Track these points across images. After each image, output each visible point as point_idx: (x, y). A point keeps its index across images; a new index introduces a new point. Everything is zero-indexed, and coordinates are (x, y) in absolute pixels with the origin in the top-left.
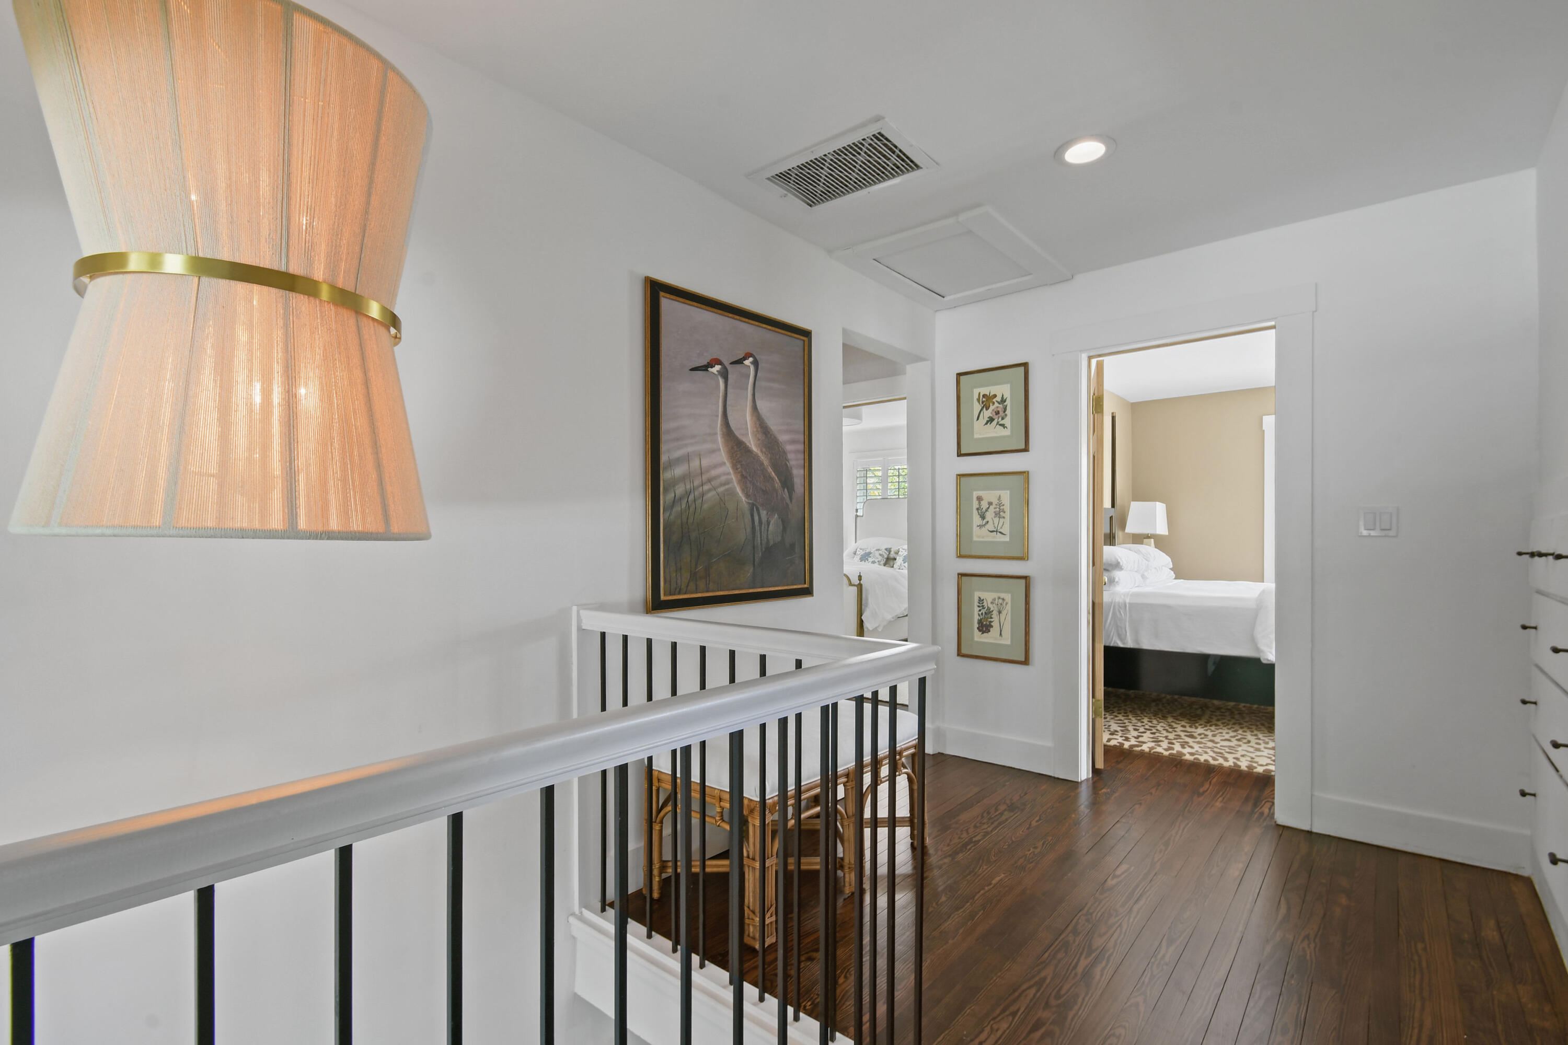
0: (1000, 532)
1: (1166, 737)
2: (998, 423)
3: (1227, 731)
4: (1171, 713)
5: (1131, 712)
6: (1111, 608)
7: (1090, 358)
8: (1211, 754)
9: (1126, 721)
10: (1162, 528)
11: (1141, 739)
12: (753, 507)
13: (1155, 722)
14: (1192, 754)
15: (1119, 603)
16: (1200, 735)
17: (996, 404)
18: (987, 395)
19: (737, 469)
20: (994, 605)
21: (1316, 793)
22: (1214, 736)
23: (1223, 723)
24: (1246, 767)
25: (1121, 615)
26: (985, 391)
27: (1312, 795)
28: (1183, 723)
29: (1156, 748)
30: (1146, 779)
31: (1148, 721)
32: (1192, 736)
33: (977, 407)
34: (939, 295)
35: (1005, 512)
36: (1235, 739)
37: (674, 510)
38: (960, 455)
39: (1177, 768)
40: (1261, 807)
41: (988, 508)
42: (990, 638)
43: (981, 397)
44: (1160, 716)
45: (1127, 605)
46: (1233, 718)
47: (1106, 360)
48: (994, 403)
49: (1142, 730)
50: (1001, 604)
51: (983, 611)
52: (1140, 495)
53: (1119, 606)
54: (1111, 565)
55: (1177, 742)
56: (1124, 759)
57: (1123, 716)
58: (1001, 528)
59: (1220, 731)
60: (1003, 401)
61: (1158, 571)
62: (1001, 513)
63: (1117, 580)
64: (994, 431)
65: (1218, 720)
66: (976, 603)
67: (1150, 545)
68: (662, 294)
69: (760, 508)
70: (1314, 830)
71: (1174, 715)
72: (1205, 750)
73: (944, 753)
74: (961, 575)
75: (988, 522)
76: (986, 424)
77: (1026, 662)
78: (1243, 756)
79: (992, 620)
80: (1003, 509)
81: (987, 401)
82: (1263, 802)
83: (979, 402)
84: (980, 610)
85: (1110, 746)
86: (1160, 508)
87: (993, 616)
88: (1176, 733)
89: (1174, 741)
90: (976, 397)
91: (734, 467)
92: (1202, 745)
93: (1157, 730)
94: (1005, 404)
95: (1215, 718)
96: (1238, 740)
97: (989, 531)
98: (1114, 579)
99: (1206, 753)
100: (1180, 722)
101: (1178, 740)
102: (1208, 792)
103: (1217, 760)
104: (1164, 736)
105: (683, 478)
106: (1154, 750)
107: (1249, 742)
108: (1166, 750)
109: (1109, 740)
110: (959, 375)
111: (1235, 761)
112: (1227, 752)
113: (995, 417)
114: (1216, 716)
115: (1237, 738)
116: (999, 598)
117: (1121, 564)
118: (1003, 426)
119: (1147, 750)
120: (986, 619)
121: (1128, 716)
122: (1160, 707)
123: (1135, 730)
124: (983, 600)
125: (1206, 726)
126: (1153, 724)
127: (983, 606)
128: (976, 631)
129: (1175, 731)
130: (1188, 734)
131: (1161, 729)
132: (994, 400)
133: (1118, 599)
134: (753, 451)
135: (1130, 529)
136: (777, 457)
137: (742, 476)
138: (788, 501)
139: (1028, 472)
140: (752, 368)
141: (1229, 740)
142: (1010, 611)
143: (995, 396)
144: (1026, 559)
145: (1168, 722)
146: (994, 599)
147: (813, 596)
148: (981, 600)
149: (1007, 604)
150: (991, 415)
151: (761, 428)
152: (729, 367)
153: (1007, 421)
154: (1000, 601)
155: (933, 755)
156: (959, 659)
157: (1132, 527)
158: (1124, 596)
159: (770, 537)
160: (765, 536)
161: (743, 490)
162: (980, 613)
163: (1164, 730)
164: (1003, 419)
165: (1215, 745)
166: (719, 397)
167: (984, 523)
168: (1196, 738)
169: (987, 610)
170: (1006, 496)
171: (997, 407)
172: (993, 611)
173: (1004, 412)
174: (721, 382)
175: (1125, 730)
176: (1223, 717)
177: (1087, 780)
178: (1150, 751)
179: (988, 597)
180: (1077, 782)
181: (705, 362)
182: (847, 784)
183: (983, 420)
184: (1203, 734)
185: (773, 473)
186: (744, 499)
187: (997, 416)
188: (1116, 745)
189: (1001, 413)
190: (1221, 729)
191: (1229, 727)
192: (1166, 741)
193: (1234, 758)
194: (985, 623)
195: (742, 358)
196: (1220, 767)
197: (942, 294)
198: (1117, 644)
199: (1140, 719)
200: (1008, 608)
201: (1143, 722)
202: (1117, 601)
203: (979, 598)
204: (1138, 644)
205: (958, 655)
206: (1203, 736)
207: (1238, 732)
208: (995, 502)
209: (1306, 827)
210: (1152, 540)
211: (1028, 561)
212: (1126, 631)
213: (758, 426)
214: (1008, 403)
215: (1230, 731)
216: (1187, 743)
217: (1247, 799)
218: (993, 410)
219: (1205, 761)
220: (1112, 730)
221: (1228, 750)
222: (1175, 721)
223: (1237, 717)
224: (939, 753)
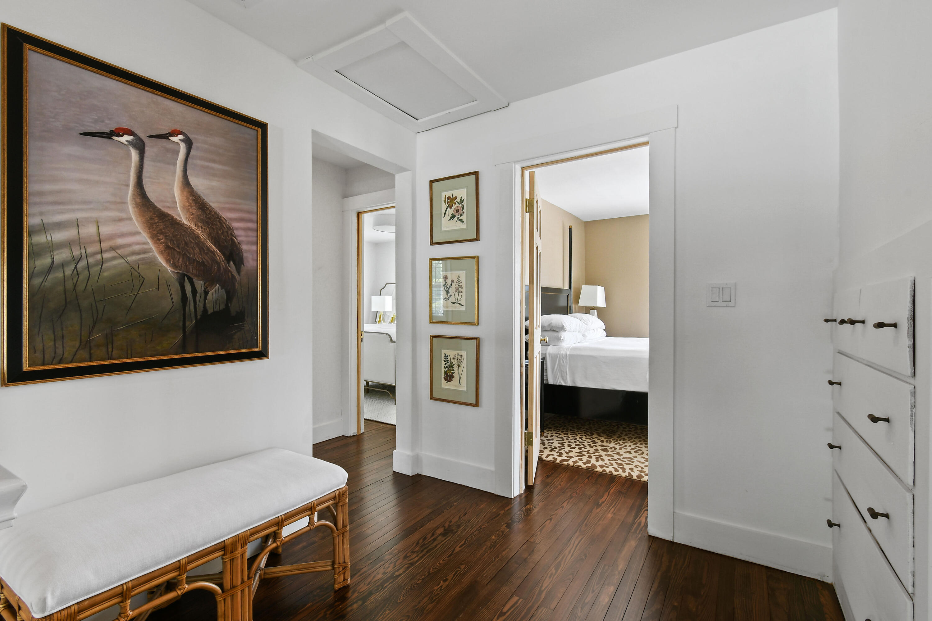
0: (459, 304)
1: (588, 452)
2: (458, 218)
3: (630, 444)
4: (597, 430)
5: (571, 430)
6: (557, 358)
7: (523, 169)
8: (615, 466)
9: (565, 438)
10: (601, 302)
11: (570, 454)
12: (181, 279)
13: (584, 438)
14: (601, 466)
15: (563, 354)
16: (611, 448)
17: (457, 204)
18: (450, 197)
19: (159, 240)
20: (455, 360)
21: (677, 511)
22: (620, 449)
23: (628, 438)
24: (637, 476)
25: (564, 362)
26: (449, 194)
27: (674, 512)
28: (603, 439)
29: (578, 462)
30: (563, 492)
31: (580, 438)
32: (605, 450)
33: (444, 206)
34: (414, 118)
35: (462, 288)
36: (634, 451)
37: (51, 276)
38: (432, 243)
39: (588, 479)
40: (640, 518)
41: (452, 284)
42: (451, 386)
43: (447, 199)
44: (589, 433)
45: (568, 356)
46: (636, 433)
47: (537, 171)
48: (455, 204)
49: (573, 445)
50: (460, 359)
51: (448, 365)
52: (590, 281)
53: (563, 357)
54: (558, 328)
55: (594, 456)
56: (553, 473)
57: (564, 434)
58: (460, 300)
59: (626, 444)
60: (462, 201)
61: (595, 331)
62: (460, 289)
63: (562, 338)
64: (455, 225)
65: (626, 435)
66: (443, 359)
67: (593, 315)
68: (27, 46)
69: (195, 280)
70: (675, 541)
71: (598, 432)
72: (611, 462)
73: (421, 474)
74: (433, 337)
75: (451, 295)
76: (450, 220)
77: (477, 404)
78: (636, 466)
79: (453, 372)
80: (461, 286)
81: (450, 201)
82: (643, 511)
83: (445, 203)
84: (445, 364)
85: (547, 461)
86: (600, 290)
87: (454, 369)
88: (596, 448)
89: (592, 455)
90: (443, 198)
91: (154, 237)
92: (610, 458)
93: (584, 445)
94: (463, 204)
95: (624, 433)
96: (636, 452)
97: (452, 302)
98: (561, 337)
99: (612, 465)
100: (600, 438)
101: (596, 454)
102: (605, 502)
103: (618, 471)
104: (586, 450)
105: (68, 244)
106: (577, 464)
107: (643, 453)
108: (584, 463)
109: (548, 456)
110: (432, 182)
111: (630, 471)
112: (626, 464)
113: (456, 214)
114: (625, 432)
115: (635, 450)
116: (458, 355)
117: (565, 327)
118: (461, 220)
119: (571, 464)
120: (450, 370)
121: (567, 434)
122: (591, 426)
123: (569, 446)
124: (448, 356)
125: (617, 441)
126: (582, 440)
127: (447, 361)
128: (443, 380)
129: (596, 446)
130: (603, 448)
131: (586, 444)
132: (455, 201)
133: (562, 352)
134: (184, 224)
135: (582, 303)
136: (220, 232)
137: (168, 247)
138: (234, 273)
139: (478, 257)
140: (183, 147)
141: (629, 452)
142: (465, 366)
143: (456, 198)
144: (477, 324)
145: (593, 438)
146: (455, 356)
147: (268, 358)
148: (446, 356)
149: (464, 359)
150: (454, 213)
151: (196, 203)
152: (147, 141)
153: (464, 218)
154: (459, 357)
155: (412, 476)
156: (432, 401)
157: (583, 302)
158: (566, 349)
159: (208, 305)
160: (202, 305)
161: (168, 261)
162: (446, 366)
163: (588, 445)
164: (461, 216)
165: (619, 457)
166: (130, 167)
167: (448, 297)
168: (608, 451)
169: (450, 364)
170: (463, 275)
171: (458, 206)
172: (454, 365)
173: (462, 210)
174: (134, 154)
175: (562, 446)
176: (630, 432)
177: (520, 496)
178: (573, 465)
179: (451, 353)
180: (511, 499)
181: (108, 130)
182: (224, 557)
183: (448, 217)
184: (614, 447)
185: (213, 247)
186: (169, 269)
187: (457, 214)
188: (551, 460)
189: (460, 212)
190: (627, 442)
191: (632, 440)
192: (587, 455)
193: (630, 469)
194: (449, 374)
195: (167, 134)
196: (620, 477)
197: (417, 118)
198: (561, 383)
199: (575, 436)
200: (464, 363)
201: (576, 439)
202: (561, 353)
203: (445, 354)
204: (575, 383)
205: (431, 399)
206: (613, 449)
207: (637, 445)
208: (456, 280)
209: (669, 538)
210: (596, 311)
211: (479, 326)
212: (566, 374)
213: (191, 201)
214: (465, 203)
215: (632, 444)
216: (601, 456)
217: (631, 508)
218: (455, 209)
219: (610, 472)
220: (553, 447)
221: (627, 462)
222: (598, 437)
223: (639, 431)
224: (417, 474)
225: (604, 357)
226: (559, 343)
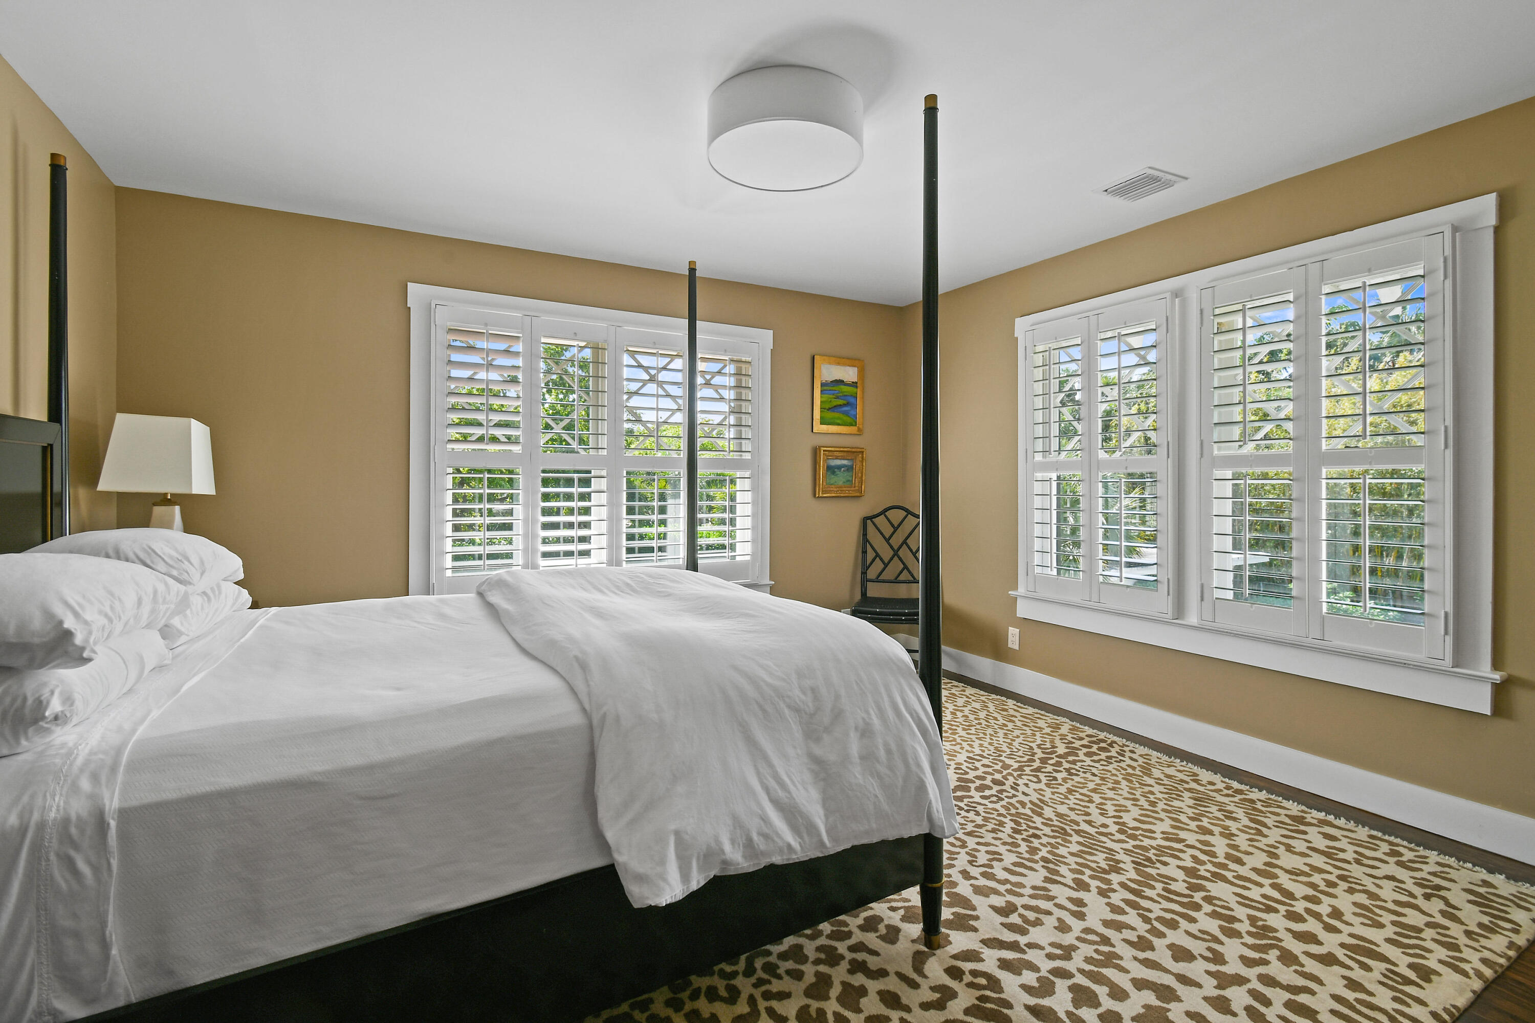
45: (113, 824)
53: (66, 837)
63: (55, 706)
67: (168, 525)
86: (200, 435)
117: (78, 640)
157: (118, 474)
210: (177, 509)
225: (370, 768)
226: (24, 742)
